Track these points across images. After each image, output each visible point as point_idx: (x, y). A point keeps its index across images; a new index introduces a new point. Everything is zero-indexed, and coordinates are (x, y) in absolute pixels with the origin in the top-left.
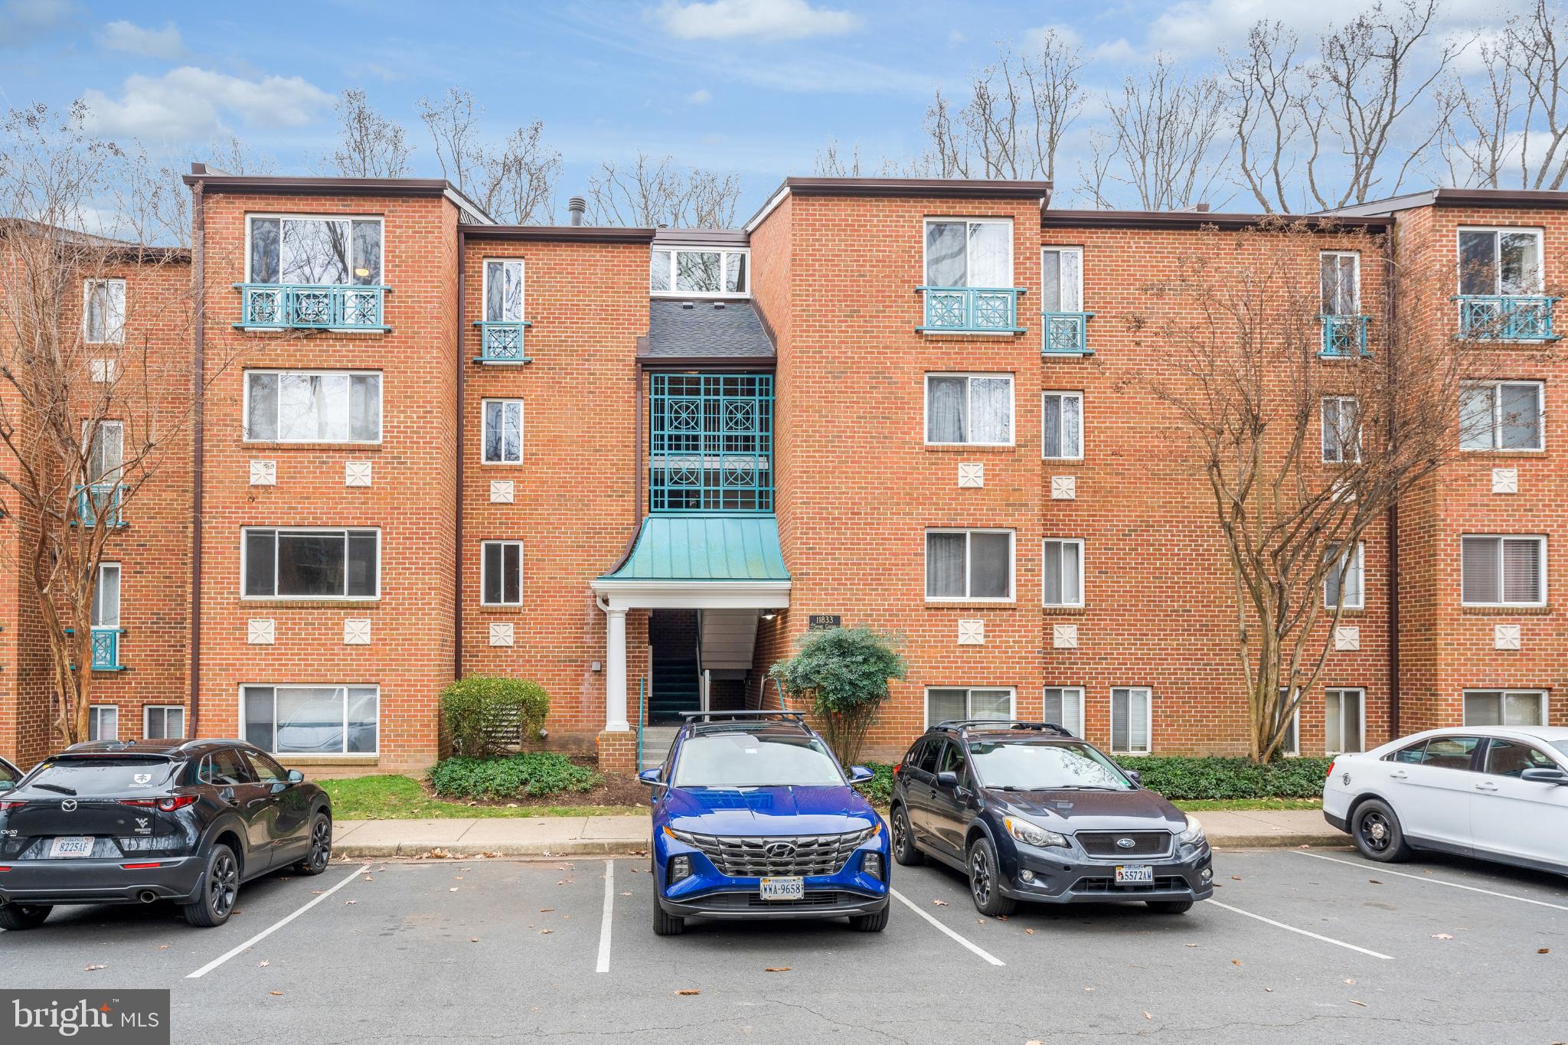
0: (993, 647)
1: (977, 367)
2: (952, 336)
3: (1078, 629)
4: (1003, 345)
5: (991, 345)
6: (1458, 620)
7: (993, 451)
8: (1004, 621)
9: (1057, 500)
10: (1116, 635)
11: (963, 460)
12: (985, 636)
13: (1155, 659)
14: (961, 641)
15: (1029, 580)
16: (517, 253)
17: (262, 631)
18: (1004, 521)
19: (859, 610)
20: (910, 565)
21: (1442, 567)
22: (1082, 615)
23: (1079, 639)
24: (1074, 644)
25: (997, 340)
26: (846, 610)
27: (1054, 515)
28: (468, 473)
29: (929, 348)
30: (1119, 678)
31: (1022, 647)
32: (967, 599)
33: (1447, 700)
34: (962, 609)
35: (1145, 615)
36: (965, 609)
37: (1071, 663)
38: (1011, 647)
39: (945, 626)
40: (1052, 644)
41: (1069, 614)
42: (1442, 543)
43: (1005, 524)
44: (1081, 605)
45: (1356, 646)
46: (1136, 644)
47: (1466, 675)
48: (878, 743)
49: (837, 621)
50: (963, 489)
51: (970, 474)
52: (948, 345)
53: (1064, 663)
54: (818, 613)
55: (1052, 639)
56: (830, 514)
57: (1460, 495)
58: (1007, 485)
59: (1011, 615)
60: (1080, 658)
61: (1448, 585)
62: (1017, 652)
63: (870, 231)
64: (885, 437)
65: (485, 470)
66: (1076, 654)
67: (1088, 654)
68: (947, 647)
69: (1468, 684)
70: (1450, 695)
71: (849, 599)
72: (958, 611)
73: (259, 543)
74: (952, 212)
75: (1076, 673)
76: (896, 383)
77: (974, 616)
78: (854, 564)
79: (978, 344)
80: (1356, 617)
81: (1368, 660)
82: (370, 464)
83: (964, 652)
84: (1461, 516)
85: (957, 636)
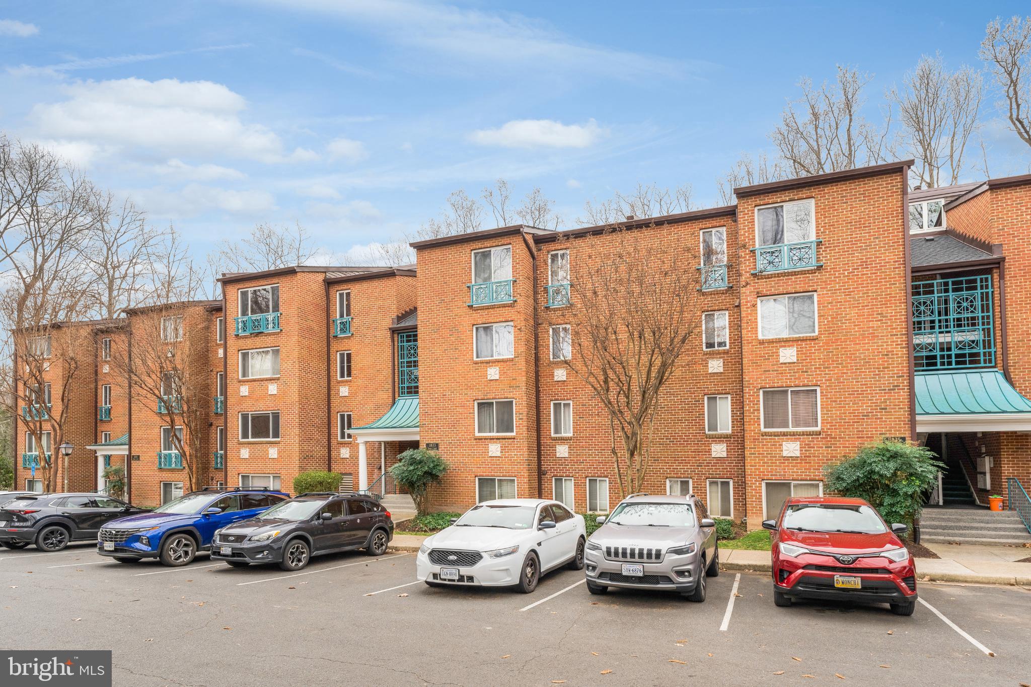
0: (505, 457)
1: (495, 320)
2: (488, 306)
3: (569, 447)
4: (507, 308)
5: (501, 309)
6: (759, 439)
7: (503, 361)
8: (510, 444)
9: (557, 381)
10: (588, 450)
11: (490, 366)
12: (501, 452)
13: (609, 463)
14: (490, 454)
15: (521, 424)
16: (348, 287)
17: (245, 453)
18: (509, 395)
19: (447, 441)
20: (467, 418)
21: (747, 408)
22: (571, 440)
23: (569, 453)
24: (566, 455)
25: (504, 306)
26: (441, 440)
27: (556, 389)
28: (332, 384)
29: (474, 313)
30: (590, 473)
31: (518, 457)
32: (494, 434)
33: (752, 487)
34: (491, 439)
35: (603, 440)
36: (492, 439)
37: (565, 465)
38: (513, 457)
39: (483, 447)
40: (556, 455)
41: (564, 440)
42: (747, 395)
43: (509, 396)
44: (571, 435)
45: (724, 455)
46: (599, 455)
47: (764, 472)
48: (455, 503)
49: (437, 446)
50: (490, 380)
51: (493, 373)
52: (482, 311)
53: (562, 465)
54: (430, 442)
55: (556, 452)
56: (434, 396)
57: (759, 366)
58: (510, 377)
59: (513, 442)
60: (570, 463)
61: (751, 419)
62: (516, 460)
63: (448, 261)
64: (456, 358)
65: (339, 382)
66: (568, 460)
67: (574, 460)
68: (484, 457)
69: (765, 478)
70: (754, 484)
71: (443, 436)
72: (489, 440)
73: (245, 418)
74: (483, 246)
75: (568, 470)
76: (460, 332)
77: (496, 442)
78: (444, 419)
79: (496, 309)
80: (724, 438)
81: (733, 463)
82: (276, 385)
83: (492, 460)
84: (759, 378)
85: (488, 452)
